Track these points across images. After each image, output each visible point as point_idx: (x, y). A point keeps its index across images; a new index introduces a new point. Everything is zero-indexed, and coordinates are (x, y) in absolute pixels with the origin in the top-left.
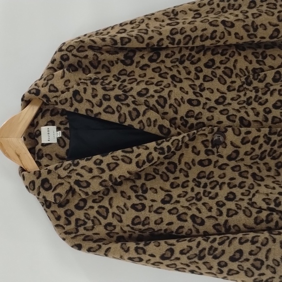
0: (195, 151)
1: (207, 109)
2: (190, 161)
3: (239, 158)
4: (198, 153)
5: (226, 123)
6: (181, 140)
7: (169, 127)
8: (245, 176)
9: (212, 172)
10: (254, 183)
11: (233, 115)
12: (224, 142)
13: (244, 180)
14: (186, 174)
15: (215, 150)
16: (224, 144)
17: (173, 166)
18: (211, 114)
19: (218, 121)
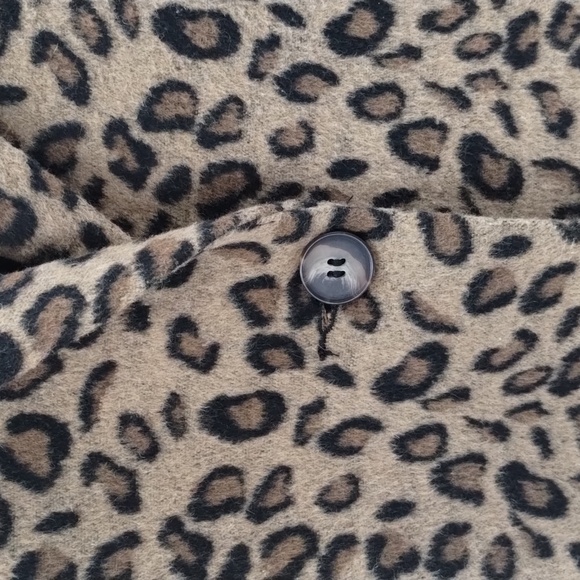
0: (189, 345)
1: (278, 80)
2: (152, 410)
3: (440, 388)
4: (207, 362)
5: (388, 172)
6: (90, 298)
7: (23, 189)
8: (468, 484)
9: (284, 472)
10: (513, 532)
11: (428, 123)
12: (366, 295)
13: (463, 512)
14: (121, 488)
15: (307, 336)
16: (363, 307)
17: (46, 439)
18: (301, 111)
19: (336, 156)
